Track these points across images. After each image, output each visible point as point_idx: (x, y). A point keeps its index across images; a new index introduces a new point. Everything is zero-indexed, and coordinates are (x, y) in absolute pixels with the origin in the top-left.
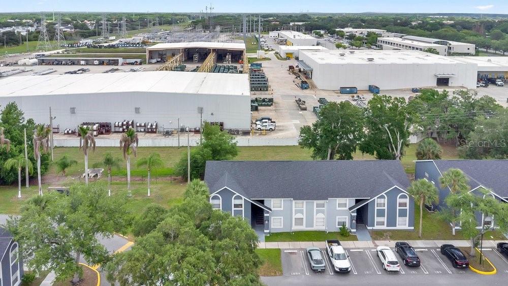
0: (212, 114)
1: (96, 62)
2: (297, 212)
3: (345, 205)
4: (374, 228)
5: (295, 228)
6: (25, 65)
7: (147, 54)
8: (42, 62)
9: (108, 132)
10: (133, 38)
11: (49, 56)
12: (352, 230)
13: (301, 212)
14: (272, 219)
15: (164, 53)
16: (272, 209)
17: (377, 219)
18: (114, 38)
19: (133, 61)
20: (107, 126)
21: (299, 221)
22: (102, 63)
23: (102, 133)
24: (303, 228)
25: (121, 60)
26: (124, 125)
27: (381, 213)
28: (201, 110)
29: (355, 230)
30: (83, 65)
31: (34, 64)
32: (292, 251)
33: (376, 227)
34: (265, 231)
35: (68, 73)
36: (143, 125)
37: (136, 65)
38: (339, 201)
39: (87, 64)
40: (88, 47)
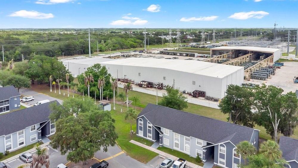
0: (200, 86)
1: (184, 55)
2: (176, 139)
3: (201, 144)
4: (218, 164)
5: (175, 148)
6: (154, 53)
7: (211, 52)
8: (162, 53)
9: (152, 87)
10: (220, 43)
11: (169, 50)
12: (203, 160)
13: (178, 140)
14: (164, 139)
15: (222, 52)
16: (164, 133)
17: (220, 159)
18: (210, 42)
19: (203, 55)
20: (151, 84)
21: (177, 145)
22: (187, 55)
23: (148, 87)
24: (178, 149)
25: (196, 54)
26: (160, 85)
27: (222, 156)
28: (194, 83)
29: (205, 161)
30: (178, 55)
31: (158, 54)
32: (163, 157)
33: (219, 164)
34: (160, 144)
35: (166, 59)
36: (166, 86)
37: (204, 57)
38: (197, 140)
39: (180, 55)
40: (192, 47)
